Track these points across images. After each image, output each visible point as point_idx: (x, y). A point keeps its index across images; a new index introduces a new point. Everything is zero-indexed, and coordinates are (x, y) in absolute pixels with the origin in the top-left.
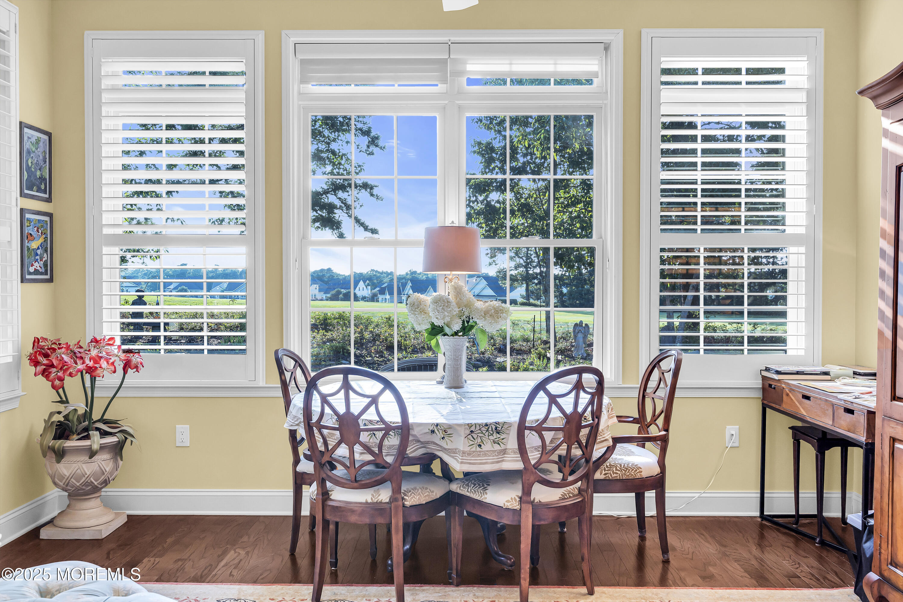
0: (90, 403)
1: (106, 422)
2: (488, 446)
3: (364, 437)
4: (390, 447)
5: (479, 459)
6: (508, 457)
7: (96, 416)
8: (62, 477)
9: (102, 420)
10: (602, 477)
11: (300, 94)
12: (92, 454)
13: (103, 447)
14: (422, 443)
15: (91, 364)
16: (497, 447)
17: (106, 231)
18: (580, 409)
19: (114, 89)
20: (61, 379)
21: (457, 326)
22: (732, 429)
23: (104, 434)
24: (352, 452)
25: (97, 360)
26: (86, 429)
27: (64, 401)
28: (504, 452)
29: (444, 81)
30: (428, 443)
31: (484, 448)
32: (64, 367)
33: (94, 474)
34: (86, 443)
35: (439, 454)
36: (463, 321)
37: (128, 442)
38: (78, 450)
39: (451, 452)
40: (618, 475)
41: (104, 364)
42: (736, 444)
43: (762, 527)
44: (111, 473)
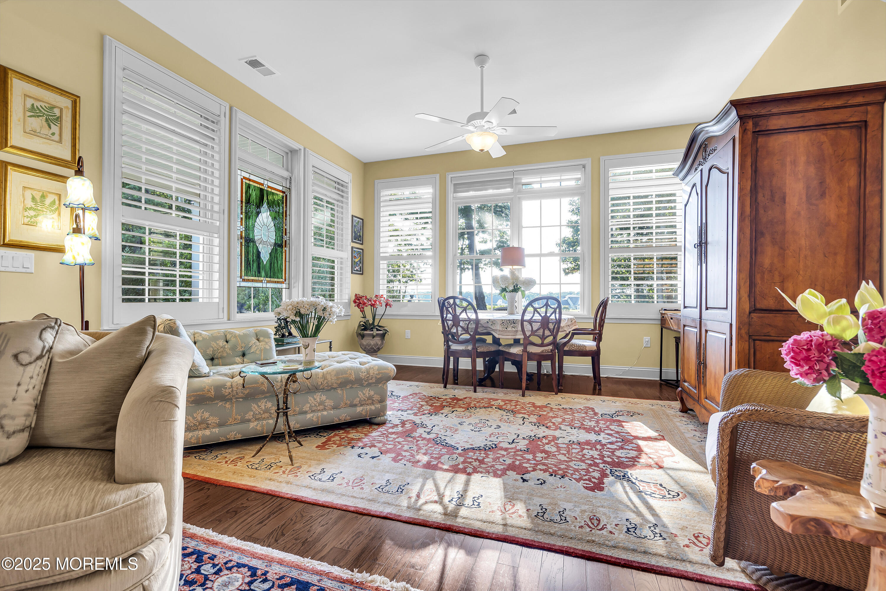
0: (374, 319)
1: (380, 327)
2: (509, 329)
3: (462, 324)
4: (472, 328)
5: (506, 334)
6: (519, 333)
7: (376, 324)
8: (363, 345)
9: (378, 326)
10: (568, 349)
11: (453, 197)
12: (374, 337)
13: (377, 335)
14: (485, 327)
15: (373, 303)
16: (514, 329)
17: (381, 255)
18: (548, 315)
19: (385, 201)
20: (363, 308)
21: (511, 288)
22: (647, 338)
23: (378, 330)
24: (457, 330)
25: (375, 301)
26: (372, 328)
27: (364, 317)
28: (517, 331)
29: (512, 187)
30: (487, 327)
31: (508, 329)
32: (364, 304)
33: (374, 345)
34: (372, 332)
35: (492, 332)
36: (514, 286)
37: (387, 334)
38: (369, 335)
39: (495, 330)
40: (575, 348)
41: (378, 303)
42: (649, 346)
43: (661, 385)
44: (381, 345)
